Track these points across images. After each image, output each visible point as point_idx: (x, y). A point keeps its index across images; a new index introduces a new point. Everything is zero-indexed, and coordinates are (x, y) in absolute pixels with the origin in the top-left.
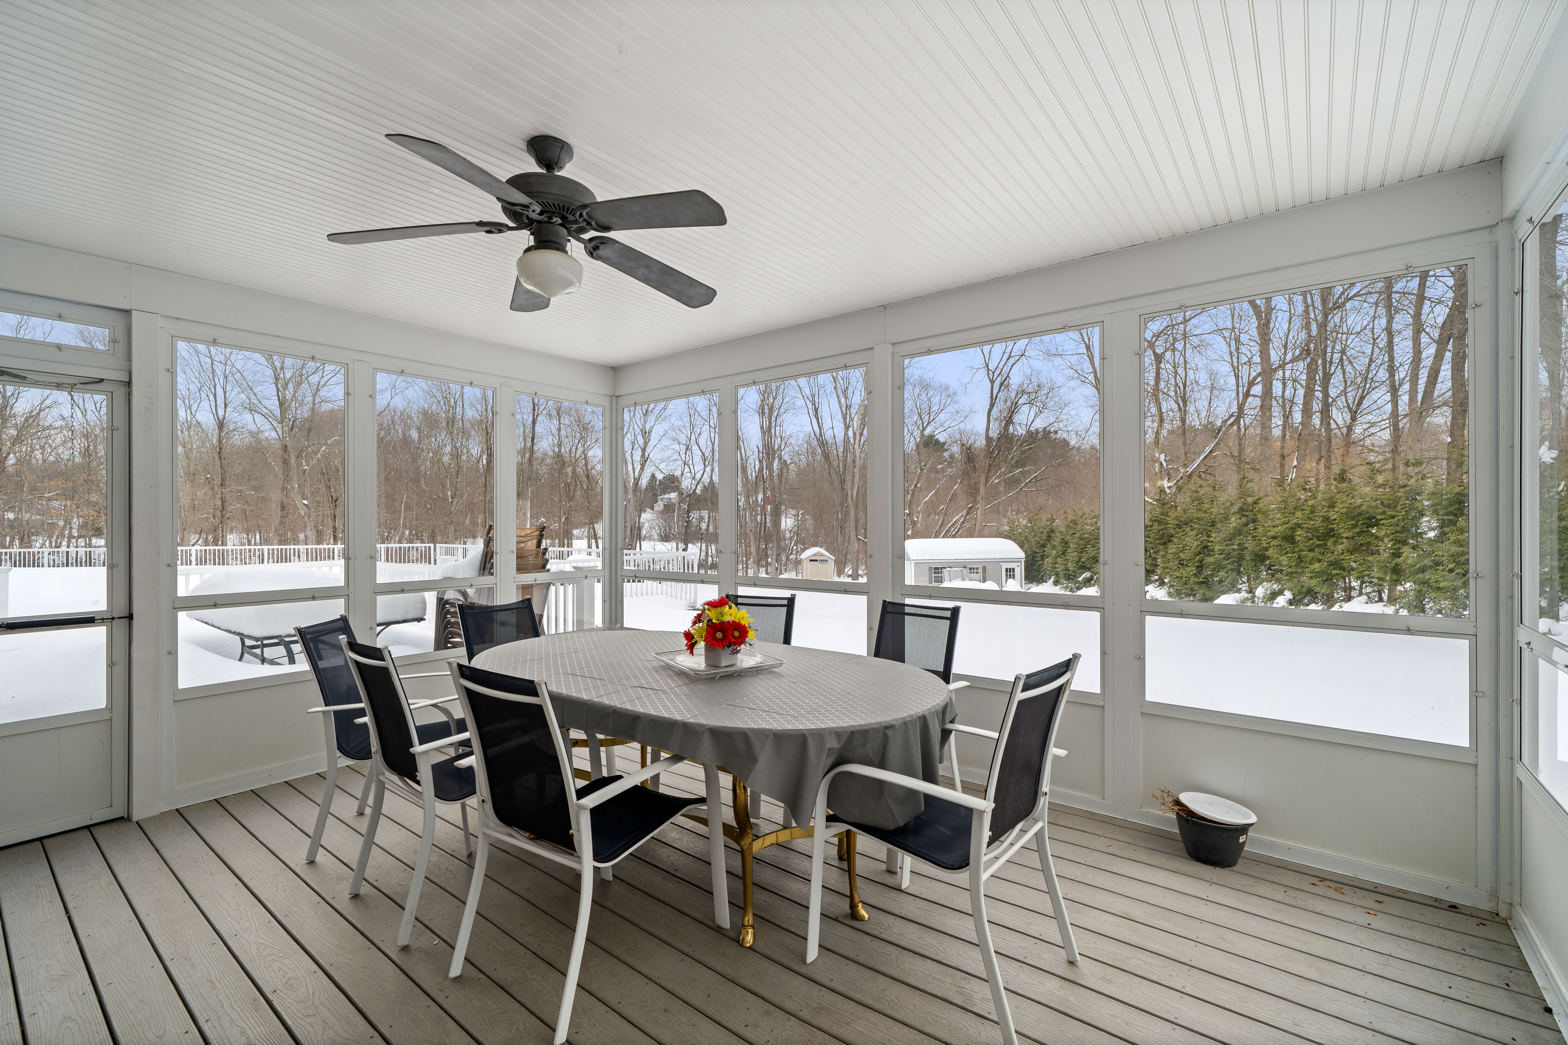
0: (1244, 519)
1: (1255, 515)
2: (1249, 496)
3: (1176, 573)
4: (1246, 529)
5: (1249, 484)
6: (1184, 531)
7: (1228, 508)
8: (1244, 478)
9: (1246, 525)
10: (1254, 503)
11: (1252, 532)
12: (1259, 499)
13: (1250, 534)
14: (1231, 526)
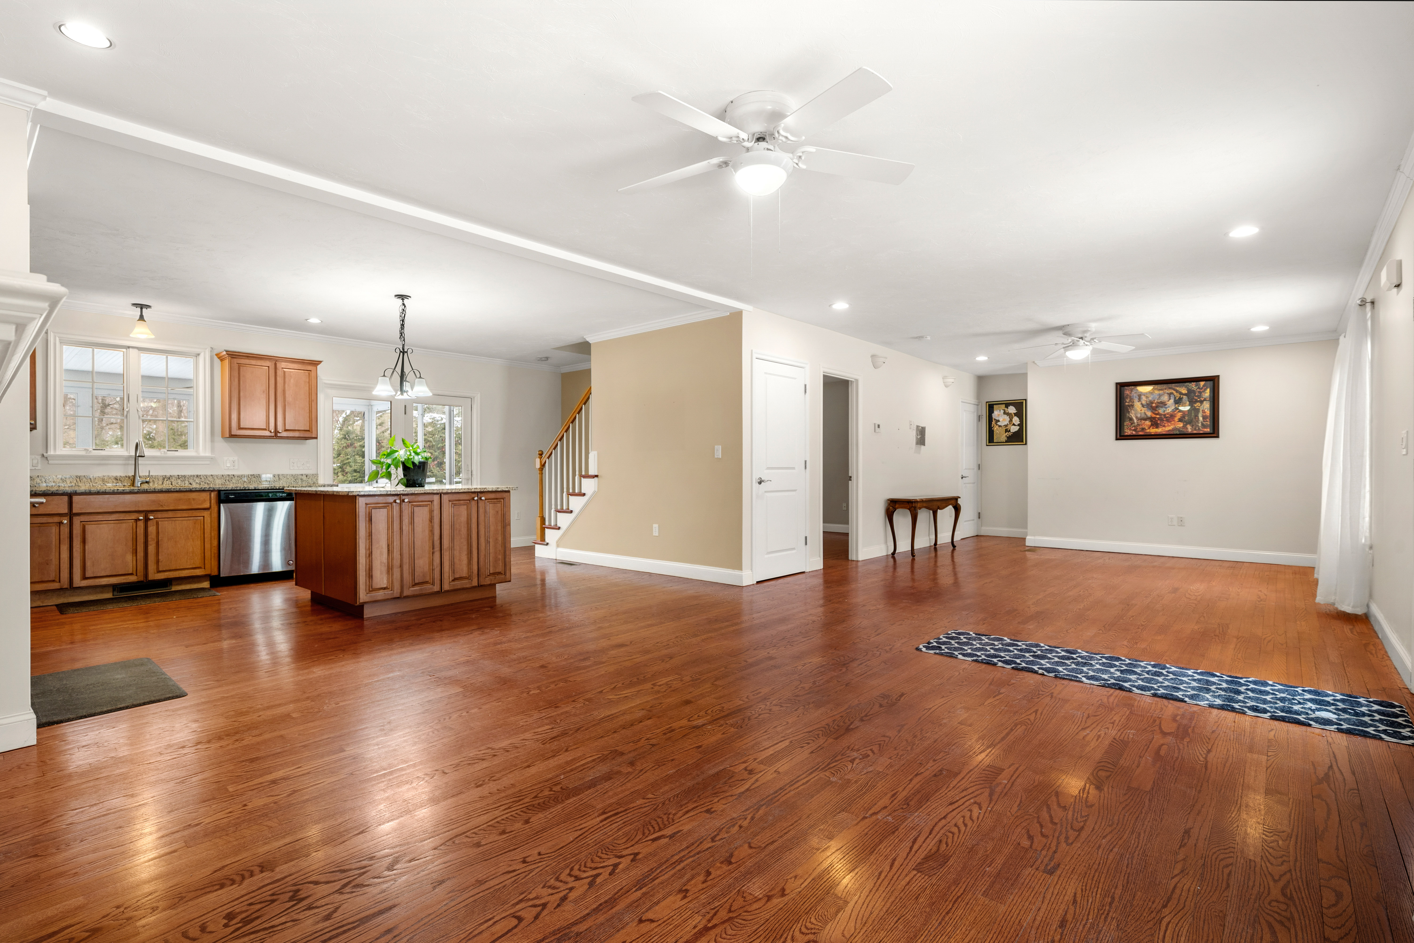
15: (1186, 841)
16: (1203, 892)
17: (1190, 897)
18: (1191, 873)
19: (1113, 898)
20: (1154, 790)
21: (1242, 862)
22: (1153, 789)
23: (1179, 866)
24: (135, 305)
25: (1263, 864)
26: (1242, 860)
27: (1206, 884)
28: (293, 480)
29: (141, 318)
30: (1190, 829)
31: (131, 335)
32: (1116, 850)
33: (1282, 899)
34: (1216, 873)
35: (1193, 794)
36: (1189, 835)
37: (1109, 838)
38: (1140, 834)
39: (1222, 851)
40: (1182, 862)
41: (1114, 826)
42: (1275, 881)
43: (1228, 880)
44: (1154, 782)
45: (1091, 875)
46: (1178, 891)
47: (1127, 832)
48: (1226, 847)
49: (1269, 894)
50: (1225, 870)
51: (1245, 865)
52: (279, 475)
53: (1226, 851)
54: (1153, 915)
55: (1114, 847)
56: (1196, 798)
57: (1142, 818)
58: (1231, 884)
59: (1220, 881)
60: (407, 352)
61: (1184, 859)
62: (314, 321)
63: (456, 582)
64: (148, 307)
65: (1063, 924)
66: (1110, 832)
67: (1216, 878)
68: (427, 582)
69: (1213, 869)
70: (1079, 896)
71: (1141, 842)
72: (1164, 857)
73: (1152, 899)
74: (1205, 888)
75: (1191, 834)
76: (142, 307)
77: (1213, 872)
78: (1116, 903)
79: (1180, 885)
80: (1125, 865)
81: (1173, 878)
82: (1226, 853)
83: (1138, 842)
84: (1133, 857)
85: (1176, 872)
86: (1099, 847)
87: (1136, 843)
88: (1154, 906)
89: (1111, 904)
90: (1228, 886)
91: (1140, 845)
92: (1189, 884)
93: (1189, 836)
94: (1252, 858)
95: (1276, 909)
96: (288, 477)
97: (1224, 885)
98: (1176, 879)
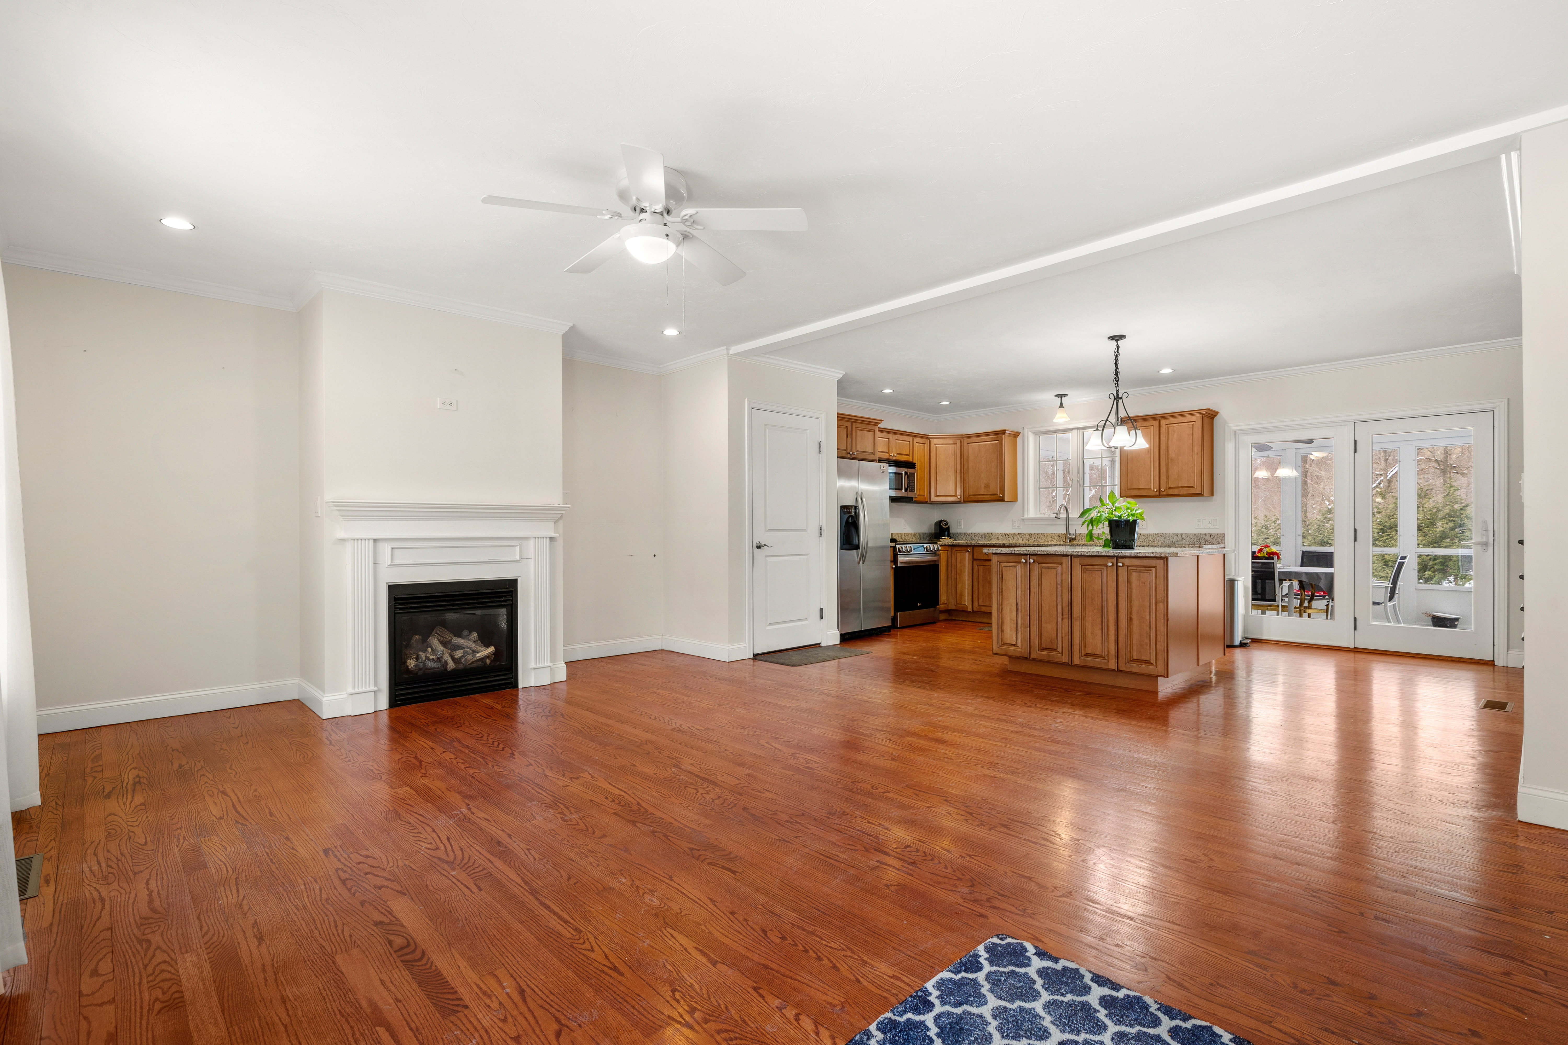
0: (1451, 524)
1: (1461, 521)
2: (1457, 503)
3: (1380, 573)
4: (1453, 533)
5: (1457, 493)
6: (1389, 535)
7: (1435, 514)
8: (1451, 487)
9: (1452, 529)
10: (1461, 509)
11: (1459, 535)
12: (1467, 506)
13: (1457, 537)
14: (1438, 530)
15: (255, 930)
16: (216, 902)
17: (223, 894)
18: (233, 909)
19: (273, 863)
20: (330, 962)
21: (195, 945)
22: (334, 963)
23: (246, 908)
24: (1057, 396)
25: (173, 956)
26: (195, 948)
27: (217, 908)
28: (1196, 540)
29: (1061, 405)
30: (260, 945)
31: (1054, 421)
32: (303, 887)
33: (149, 936)
34: (213, 921)
35: (288, 991)
36: (257, 938)
37: (317, 891)
38: (298, 910)
39: (216, 944)
40: (245, 911)
41: (324, 902)
42: (158, 948)
43: (200, 922)
44: (342, 973)
45: (300, 864)
46: (234, 891)
47: (308, 904)
48: (216, 949)
49: (162, 934)
50: (207, 928)
51: (191, 944)
52: (1181, 535)
53: (214, 945)
54: (240, 870)
55: (306, 888)
56: (280, 987)
57: (311, 924)
58: (197, 922)
59: (206, 917)
60: (1121, 398)
61: (245, 914)
62: (1166, 371)
63: (1089, 659)
64: (1066, 395)
65: (288, 839)
66: (321, 895)
67: (211, 917)
68: (1055, 650)
69: (217, 923)
70: (294, 852)
71: (290, 904)
72: (262, 905)
73: (248, 877)
74: (216, 905)
75: (255, 939)
76: (1061, 396)
77: (216, 920)
78: (269, 861)
79: (235, 895)
80: (285, 883)
81: (244, 897)
82: (212, 944)
83: (292, 903)
84: (285, 891)
85: (245, 902)
86: (316, 882)
87: (293, 901)
88: (244, 874)
89: (271, 860)
90: (198, 918)
91: (288, 902)
92: (230, 900)
93: (255, 936)
94: (186, 955)
95: (153, 926)
96: (1191, 536)
97: (202, 916)
98: (241, 897)
